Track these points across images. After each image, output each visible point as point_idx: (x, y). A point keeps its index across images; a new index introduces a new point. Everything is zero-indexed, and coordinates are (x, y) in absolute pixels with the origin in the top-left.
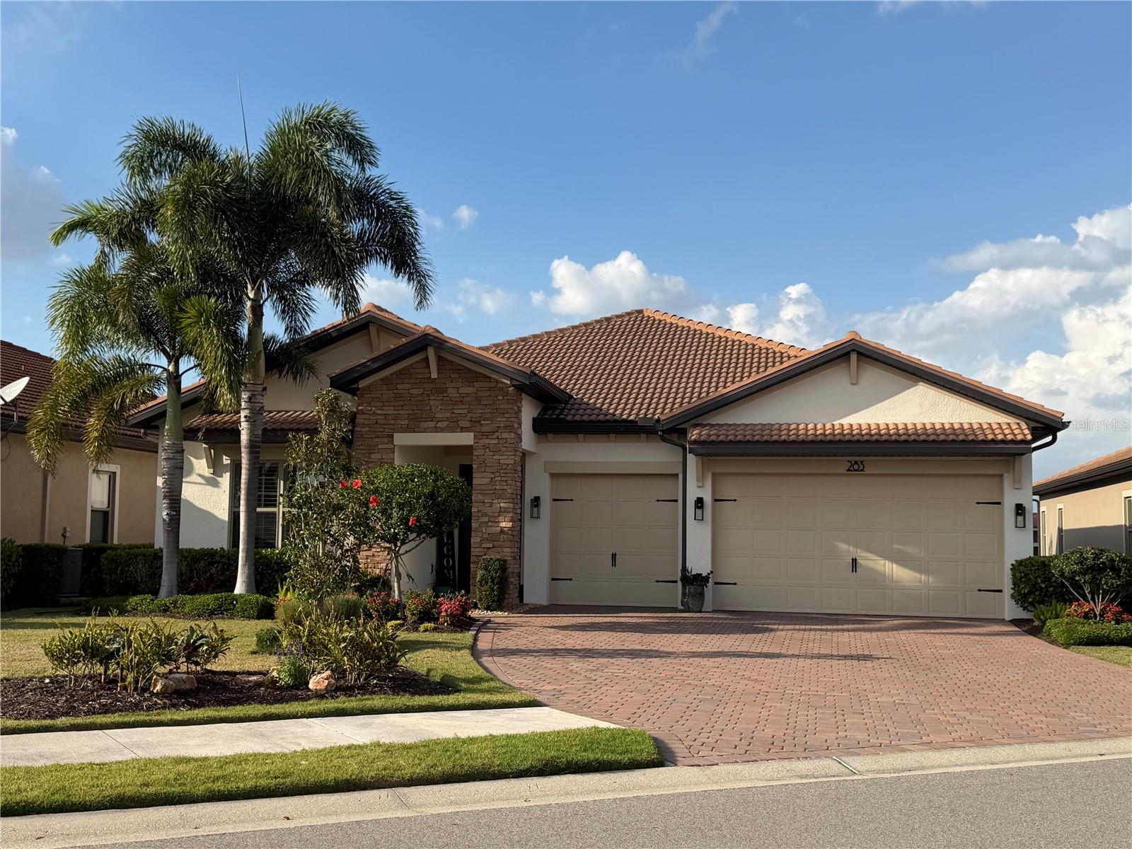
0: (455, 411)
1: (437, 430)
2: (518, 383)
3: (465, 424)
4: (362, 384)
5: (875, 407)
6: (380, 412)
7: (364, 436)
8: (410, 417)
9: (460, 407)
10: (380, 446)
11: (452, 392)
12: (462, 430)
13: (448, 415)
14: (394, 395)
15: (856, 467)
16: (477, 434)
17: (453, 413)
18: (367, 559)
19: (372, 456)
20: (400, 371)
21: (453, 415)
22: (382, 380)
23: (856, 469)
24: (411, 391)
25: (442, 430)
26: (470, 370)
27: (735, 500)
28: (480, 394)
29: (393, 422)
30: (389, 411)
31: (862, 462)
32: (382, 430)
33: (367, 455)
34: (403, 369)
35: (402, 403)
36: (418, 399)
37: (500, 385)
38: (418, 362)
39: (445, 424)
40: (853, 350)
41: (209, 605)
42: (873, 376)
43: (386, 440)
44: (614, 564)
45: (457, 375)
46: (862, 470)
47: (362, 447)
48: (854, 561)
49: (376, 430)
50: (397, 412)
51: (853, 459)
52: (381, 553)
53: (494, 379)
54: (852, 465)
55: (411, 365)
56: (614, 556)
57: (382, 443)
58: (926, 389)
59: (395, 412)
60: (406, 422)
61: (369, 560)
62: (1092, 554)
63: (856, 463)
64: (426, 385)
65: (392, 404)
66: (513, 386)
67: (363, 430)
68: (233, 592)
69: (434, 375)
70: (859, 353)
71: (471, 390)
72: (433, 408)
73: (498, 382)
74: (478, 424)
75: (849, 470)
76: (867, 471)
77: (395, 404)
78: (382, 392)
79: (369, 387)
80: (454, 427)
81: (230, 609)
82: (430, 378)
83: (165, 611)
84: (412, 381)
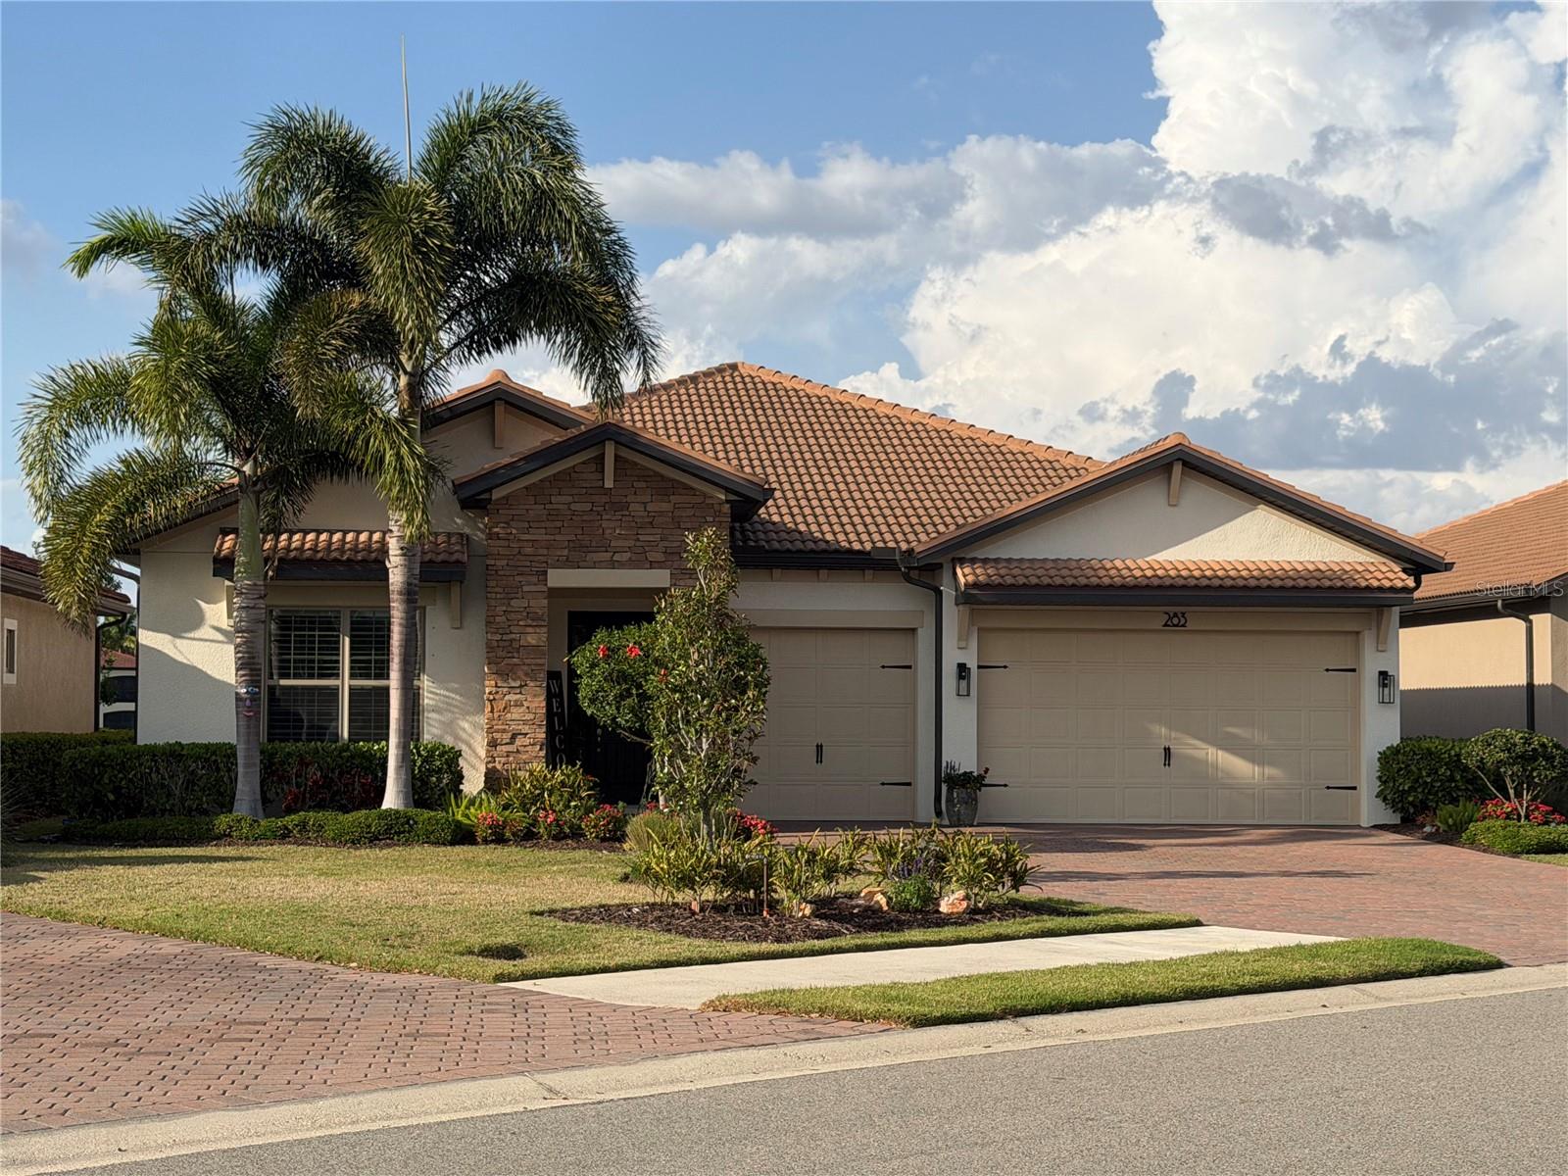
0: (641, 538)
1: (613, 565)
2: (736, 498)
3: (656, 556)
4: (496, 494)
5: (1200, 538)
6: (527, 537)
7: (500, 573)
8: (571, 545)
9: (648, 531)
10: (525, 589)
11: (636, 508)
12: (652, 565)
13: (631, 543)
14: (546, 512)
15: (1175, 621)
16: (674, 572)
17: (638, 540)
18: (508, 756)
19: (513, 602)
20: (554, 475)
21: (638, 544)
22: (526, 488)
23: (1175, 623)
24: (573, 507)
25: (621, 565)
26: (662, 476)
27: (1005, 667)
28: (677, 513)
29: (545, 552)
30: (539, 535)
31: (1183, 614)
32: (529, 564)
33: (505, 601)
34: (559, 472)
35: (559, 524)
36: (585, 518)
37: (708, 501)
38: (584, 463)
39: (626, 556)
40: (1179, 459)
41: (369, 826)
42: (1199, 494)
43: (534, 579)
44: (819, 759)
45: (644, 485)
46: (1183, 626)
47: (496, 590)
48: (1167, 750)
49: (519, 564)
50: (552, 537)
51: (1172, 609)
52: (529, 748)
53: (700, 491)
54: (1170, 618)
55: (574, 467)
56: (819, 748)
57: (529, 584)
58: (1268, 515)
59: (548, 537)
60: (566, 552)
61: (511, 759)
62: (1521, 738)
63: (1176, 615)
64: (596, 498)
65: (543, 525)
66: (727, 501)
67: (498, 563)
68: (380, 805)
69: (609, 484)
70: (1185, 464)
71: (665, 506)
72: (608, 531)
73: (705, 495)
74: (677, 558)
75: (1166, 625)
76: (1189, 626)
77: (548, 524)
78: (527, 507)
79: (506, 498)
80: (640, 561)
81: (403, 832)
82: (603, 487)
83: (284, 837)
84: (575, 491)
